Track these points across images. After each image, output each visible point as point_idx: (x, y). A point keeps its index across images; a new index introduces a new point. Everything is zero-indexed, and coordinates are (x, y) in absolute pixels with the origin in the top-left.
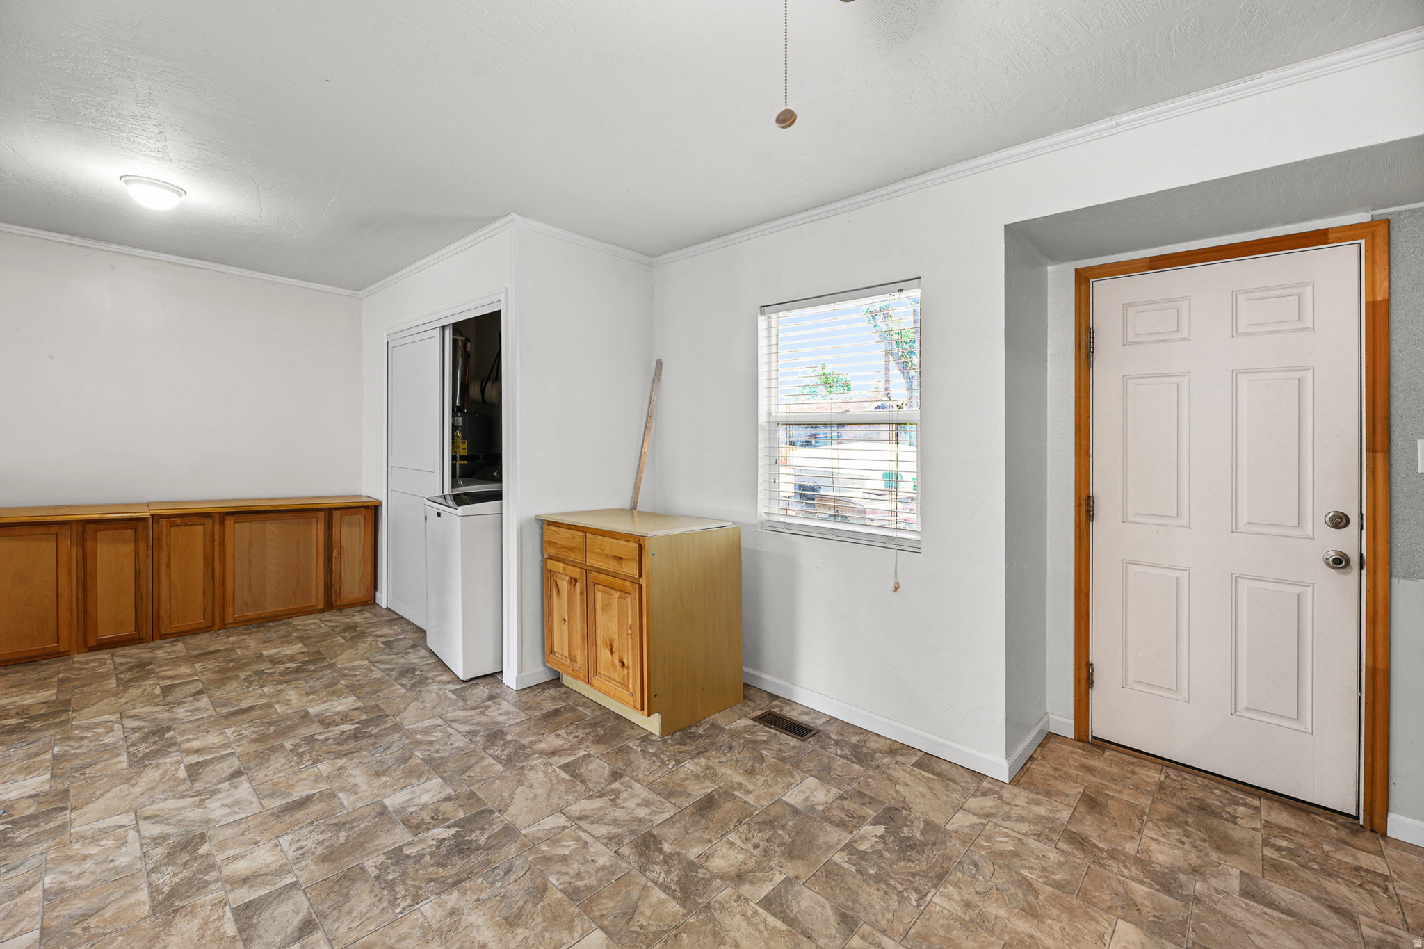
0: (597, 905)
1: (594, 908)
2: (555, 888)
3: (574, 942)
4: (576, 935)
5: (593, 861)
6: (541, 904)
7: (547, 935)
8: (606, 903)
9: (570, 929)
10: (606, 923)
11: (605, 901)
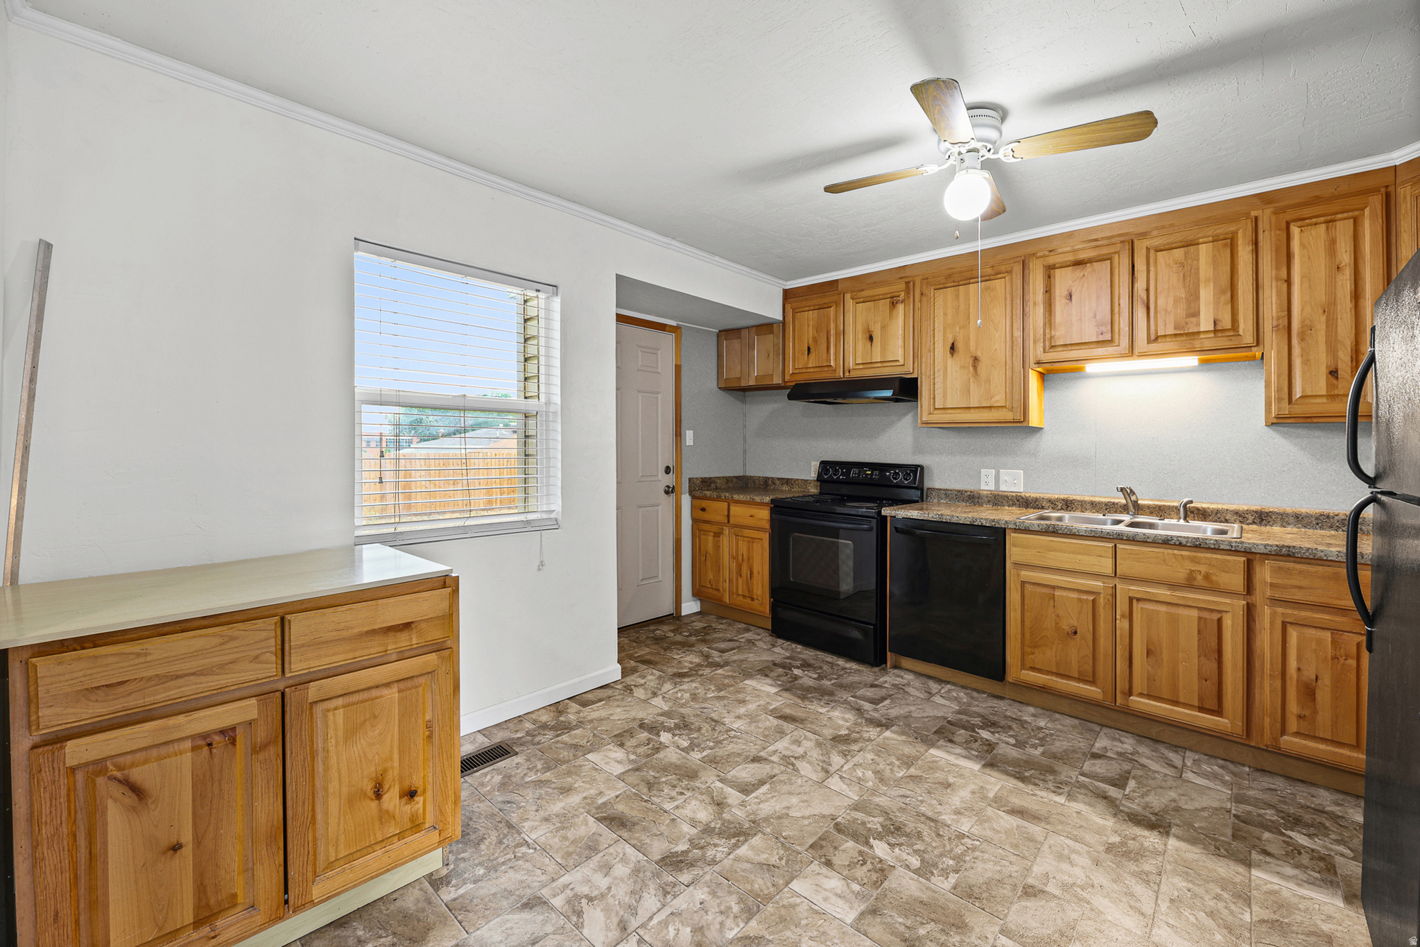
0: (762, 891)
1: (766, 892)
2: (744, 929)
3: (807, 901)
4: (798, 900)
5: (701, 903)
6: (767, 937)
7: (804, 922)
8: (759, 885)
9: (793, 906)
10: (781, 882)
11: (757, 886)
